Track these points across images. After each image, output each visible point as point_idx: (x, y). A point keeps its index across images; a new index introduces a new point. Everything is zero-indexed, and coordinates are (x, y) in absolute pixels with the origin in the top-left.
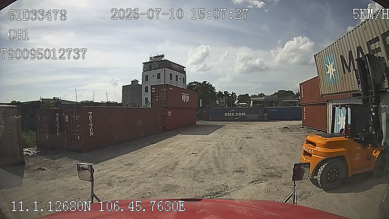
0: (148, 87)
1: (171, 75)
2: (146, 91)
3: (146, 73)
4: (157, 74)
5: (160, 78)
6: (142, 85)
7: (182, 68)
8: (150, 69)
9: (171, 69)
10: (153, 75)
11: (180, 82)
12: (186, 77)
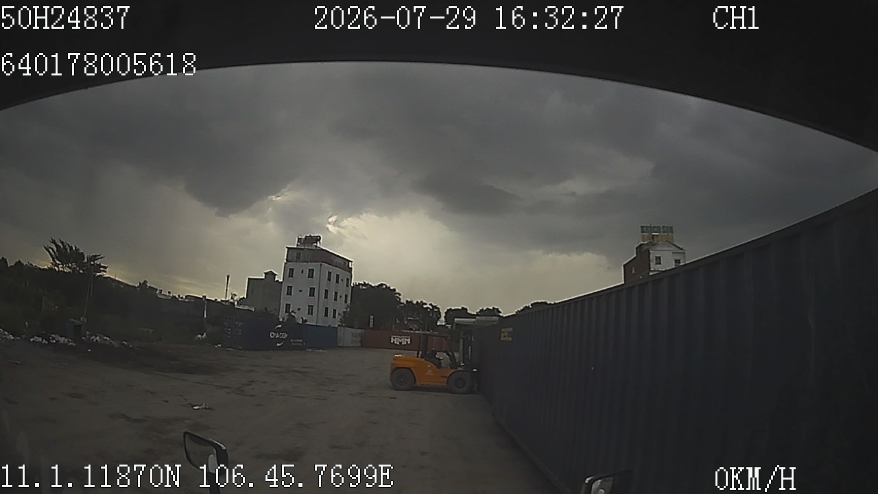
0: (291, 287)
1: (330, 273)
2: (289, 293)
3: (291, 265)
4: (309, 270)
5: (312, 277)
6: (282, 282)
7: (347, 263)
8: (298, 259)
9: (330, 264)
10: (302, 272)
11: (342, 284)
12: (351, 277)
